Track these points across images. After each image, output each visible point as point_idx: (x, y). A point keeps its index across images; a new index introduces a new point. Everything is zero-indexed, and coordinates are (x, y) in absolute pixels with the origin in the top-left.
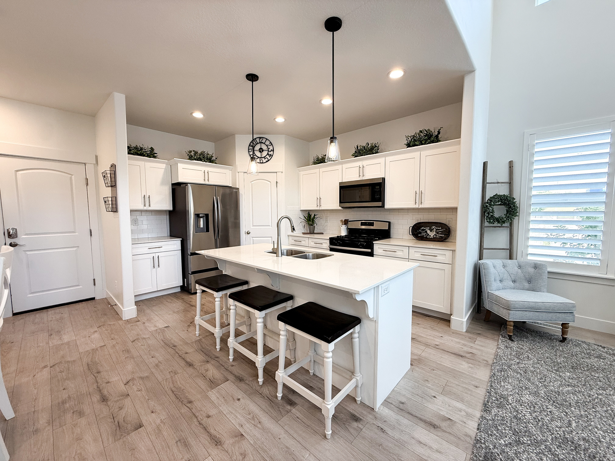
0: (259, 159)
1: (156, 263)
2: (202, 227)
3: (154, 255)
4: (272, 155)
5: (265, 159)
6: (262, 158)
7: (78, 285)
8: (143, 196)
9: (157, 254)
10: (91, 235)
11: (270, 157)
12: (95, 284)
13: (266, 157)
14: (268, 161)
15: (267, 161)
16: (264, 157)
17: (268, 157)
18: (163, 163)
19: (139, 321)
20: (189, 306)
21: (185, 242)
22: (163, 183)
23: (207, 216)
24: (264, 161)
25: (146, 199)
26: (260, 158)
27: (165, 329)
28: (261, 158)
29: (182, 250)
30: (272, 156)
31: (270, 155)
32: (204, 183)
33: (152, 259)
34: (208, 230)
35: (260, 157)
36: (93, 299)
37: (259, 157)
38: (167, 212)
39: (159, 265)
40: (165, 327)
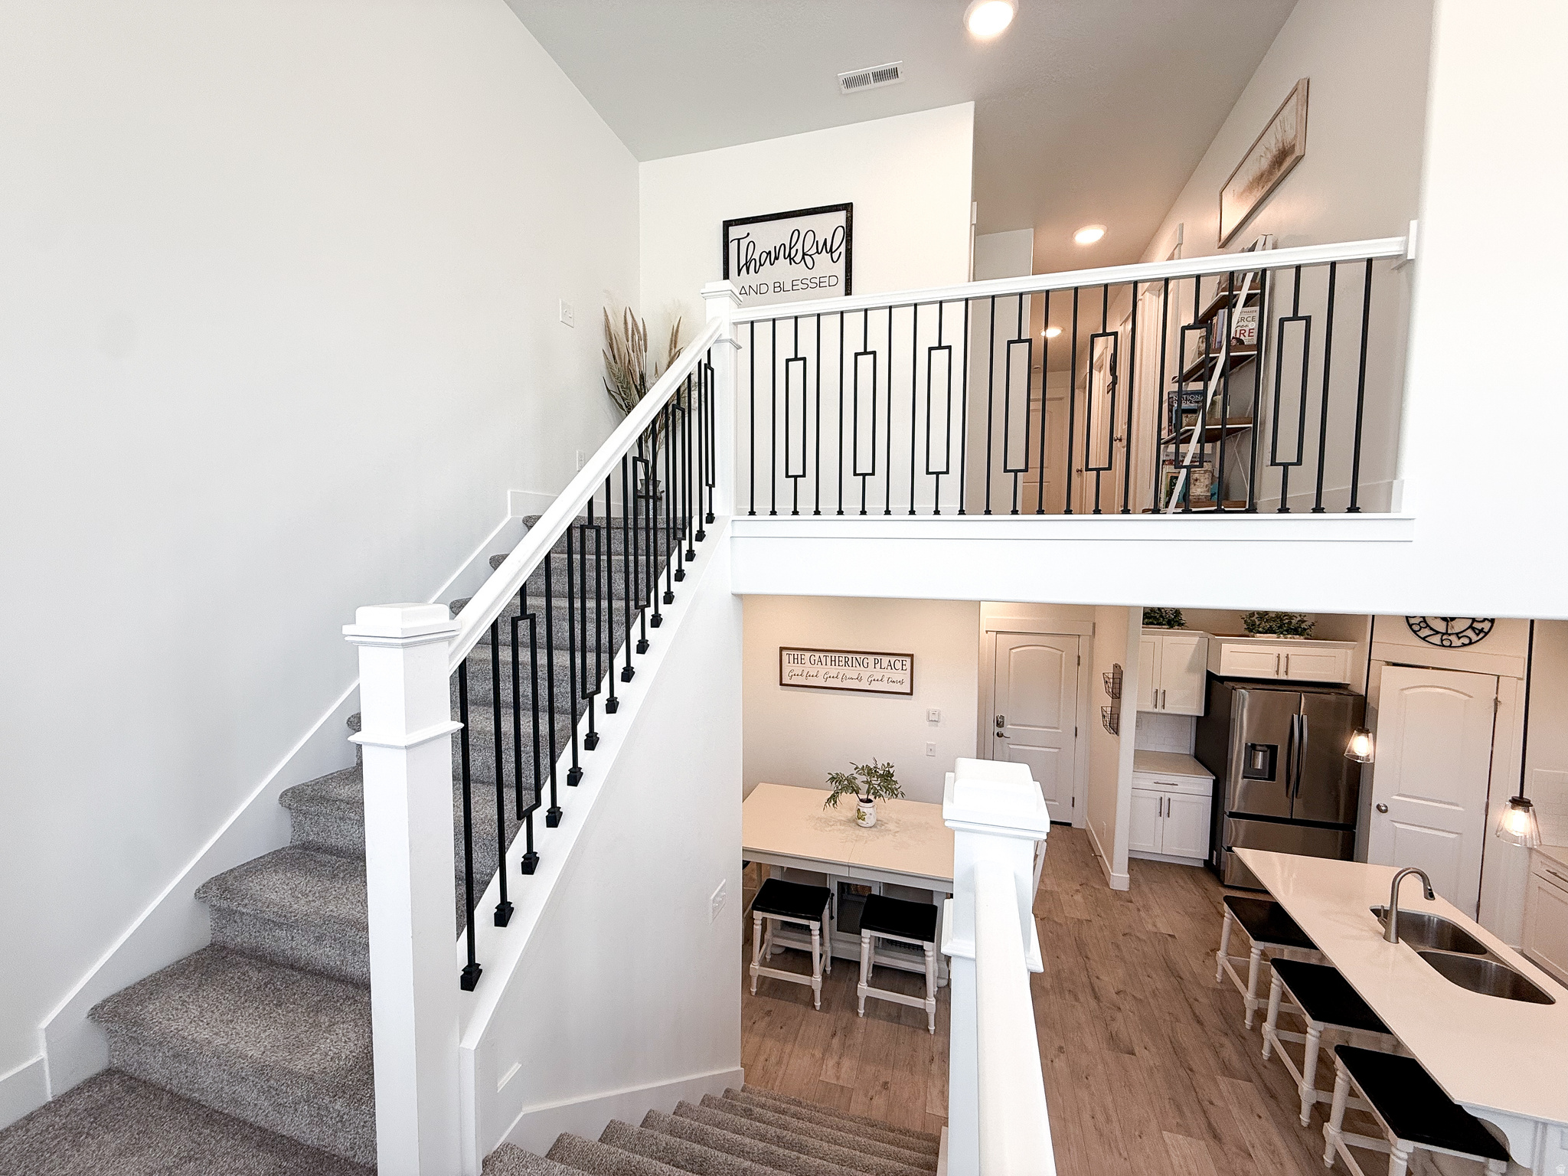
0: (1439, 636)
1: (1164, 809)
2: (1259, 768)
3: (1162, 794)
4: (1486, 630)
5: (1459, 638)
6: (1450, 635)
7: (1055, 801)
8: (1154, 691)
9: (1168, 795)
10: (1076, 735)
11: (1478, 635)
12: (1073, 806)
13: (1464, 634)
14: (1471, 643)
15: (1464, 645)
16: (1457, 634)
17: (1470, 633)
18: (1194, 635)
19: (1131, 902)
20: (1214, 911)
21: (1221, 785)
22: (1191, 669)
23: (1273, 750)
24: (1458, 643)
25: (1160, 696)
26: (1443, 634)
27: (1169, 938)
28: (1446, 633)
29: (1213, 796)
30: (1486, 634)
31: (1477, 632)
32: (1275, 677)
33: (1158, 801)
34: (1272, 777)
35: (1444, 631)
36: (1069, 825)
37: (1438, 632)
38: (1193, 718)
39: (1169, 814)
40: (1169, 935)
